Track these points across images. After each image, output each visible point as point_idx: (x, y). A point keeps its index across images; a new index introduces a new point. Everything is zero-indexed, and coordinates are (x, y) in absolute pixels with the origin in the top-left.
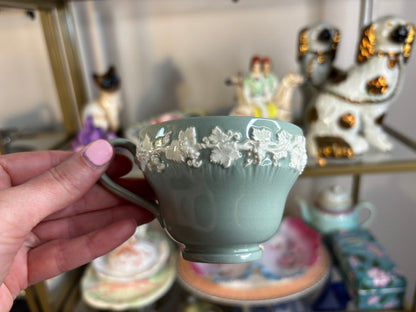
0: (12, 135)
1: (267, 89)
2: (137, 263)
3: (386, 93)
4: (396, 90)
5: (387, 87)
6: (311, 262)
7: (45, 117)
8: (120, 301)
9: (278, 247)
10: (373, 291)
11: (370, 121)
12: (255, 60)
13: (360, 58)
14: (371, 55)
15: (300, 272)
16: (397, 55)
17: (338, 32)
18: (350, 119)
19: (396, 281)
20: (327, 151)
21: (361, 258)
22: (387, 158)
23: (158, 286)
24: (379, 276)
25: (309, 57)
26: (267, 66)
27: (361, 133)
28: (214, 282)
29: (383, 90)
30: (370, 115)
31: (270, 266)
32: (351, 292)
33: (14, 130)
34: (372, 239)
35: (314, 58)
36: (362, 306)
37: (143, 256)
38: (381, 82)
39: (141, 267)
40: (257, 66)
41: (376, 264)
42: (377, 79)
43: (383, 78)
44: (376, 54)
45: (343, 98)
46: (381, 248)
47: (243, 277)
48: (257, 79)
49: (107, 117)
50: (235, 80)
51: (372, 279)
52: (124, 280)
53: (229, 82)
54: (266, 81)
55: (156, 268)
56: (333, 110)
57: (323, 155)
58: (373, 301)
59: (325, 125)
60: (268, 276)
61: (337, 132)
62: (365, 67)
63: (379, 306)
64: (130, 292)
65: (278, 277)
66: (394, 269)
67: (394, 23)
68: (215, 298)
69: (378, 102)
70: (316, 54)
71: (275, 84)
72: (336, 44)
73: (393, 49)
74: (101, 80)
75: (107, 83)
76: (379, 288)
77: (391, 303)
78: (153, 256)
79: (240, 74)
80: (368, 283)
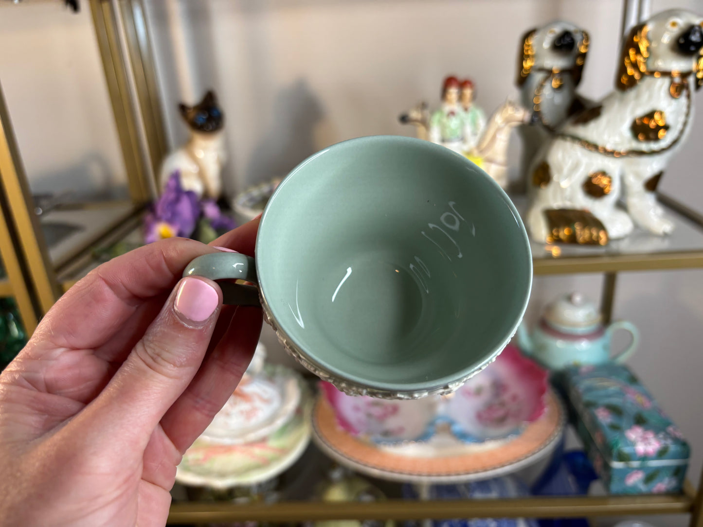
0: (44, 203)
1: (468, 130)
2: (249, 415)
3: (666, 139)
4: (682, 132)
5: (666, 128)
6: (533, 417)
7: (96, 176)
8: (222, 475)
9: (478, 391)
10: (635, 464)
11: (636, 185)
12: (449, 82)
13: (624, 80)
14: (642, 75)
15: (516, 432)
16: (684, 75)
17: (586, 36)
18: (604, 181)
19: (673, 448)
20: (564, 233)
21: (615, 410)
22: (664, 245)
23: (284, 451)
24: (645, 439)
25: (538, 77)
26: (468, 92)
27: (621, 205)
28: (373, 446)
29: (661, 133)
30: (637, 175)
31: (465, 422)
32: (597, 465)
33: (47, 196)
34: (633, 380)
35: (546, 79)
36: (615, 487)
37: (258, 403)
38: (658, 120)
39: (254, 421)
40: (453, 92)
41: (640, 421)
42: (650, 115)
43: (661, 113)
44: (652, 73)
45: (593, 147)
46: (648, 396)
47: (422, 438)
48: (452, 113)
49: (201, 175)
50: (415, 115)
51: (633, 444)
52: (227, 441)
53: (404, 119)
54: (467, 117)
55: (280, 422)
56: (576, 167)
57: (557, 241)
58: (635, 480)
59: (562, 190)
60: (463, 437)
61: (582, 202)
62: (632, 94)
63: (643, 488)
64: (237, 460)
65: (480, 440)
66: (670, 429)
67: (682, 22)
68: (376, 472)
69: (652, 153)
70: (550, 73)
71: (482, 123)
72: (584, 56)
73: (678, 65)
74: (192, 114)
75: (202, 118)
76: (645, 458)
77: (664, 484)
78: (276, 404)
79: (423, 106)
80: (626, 450)
